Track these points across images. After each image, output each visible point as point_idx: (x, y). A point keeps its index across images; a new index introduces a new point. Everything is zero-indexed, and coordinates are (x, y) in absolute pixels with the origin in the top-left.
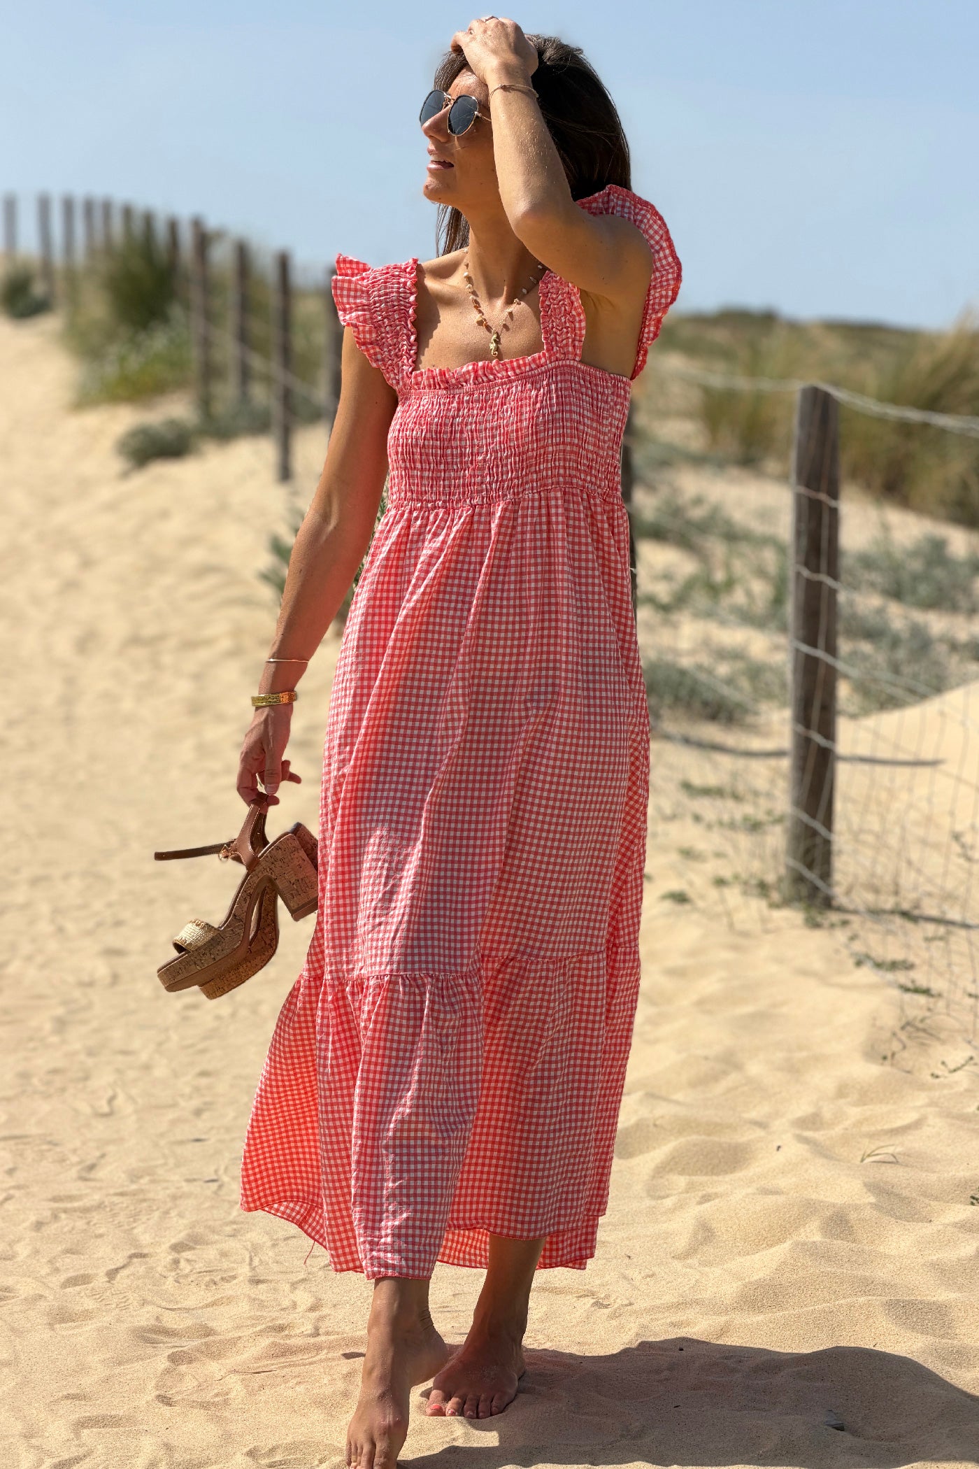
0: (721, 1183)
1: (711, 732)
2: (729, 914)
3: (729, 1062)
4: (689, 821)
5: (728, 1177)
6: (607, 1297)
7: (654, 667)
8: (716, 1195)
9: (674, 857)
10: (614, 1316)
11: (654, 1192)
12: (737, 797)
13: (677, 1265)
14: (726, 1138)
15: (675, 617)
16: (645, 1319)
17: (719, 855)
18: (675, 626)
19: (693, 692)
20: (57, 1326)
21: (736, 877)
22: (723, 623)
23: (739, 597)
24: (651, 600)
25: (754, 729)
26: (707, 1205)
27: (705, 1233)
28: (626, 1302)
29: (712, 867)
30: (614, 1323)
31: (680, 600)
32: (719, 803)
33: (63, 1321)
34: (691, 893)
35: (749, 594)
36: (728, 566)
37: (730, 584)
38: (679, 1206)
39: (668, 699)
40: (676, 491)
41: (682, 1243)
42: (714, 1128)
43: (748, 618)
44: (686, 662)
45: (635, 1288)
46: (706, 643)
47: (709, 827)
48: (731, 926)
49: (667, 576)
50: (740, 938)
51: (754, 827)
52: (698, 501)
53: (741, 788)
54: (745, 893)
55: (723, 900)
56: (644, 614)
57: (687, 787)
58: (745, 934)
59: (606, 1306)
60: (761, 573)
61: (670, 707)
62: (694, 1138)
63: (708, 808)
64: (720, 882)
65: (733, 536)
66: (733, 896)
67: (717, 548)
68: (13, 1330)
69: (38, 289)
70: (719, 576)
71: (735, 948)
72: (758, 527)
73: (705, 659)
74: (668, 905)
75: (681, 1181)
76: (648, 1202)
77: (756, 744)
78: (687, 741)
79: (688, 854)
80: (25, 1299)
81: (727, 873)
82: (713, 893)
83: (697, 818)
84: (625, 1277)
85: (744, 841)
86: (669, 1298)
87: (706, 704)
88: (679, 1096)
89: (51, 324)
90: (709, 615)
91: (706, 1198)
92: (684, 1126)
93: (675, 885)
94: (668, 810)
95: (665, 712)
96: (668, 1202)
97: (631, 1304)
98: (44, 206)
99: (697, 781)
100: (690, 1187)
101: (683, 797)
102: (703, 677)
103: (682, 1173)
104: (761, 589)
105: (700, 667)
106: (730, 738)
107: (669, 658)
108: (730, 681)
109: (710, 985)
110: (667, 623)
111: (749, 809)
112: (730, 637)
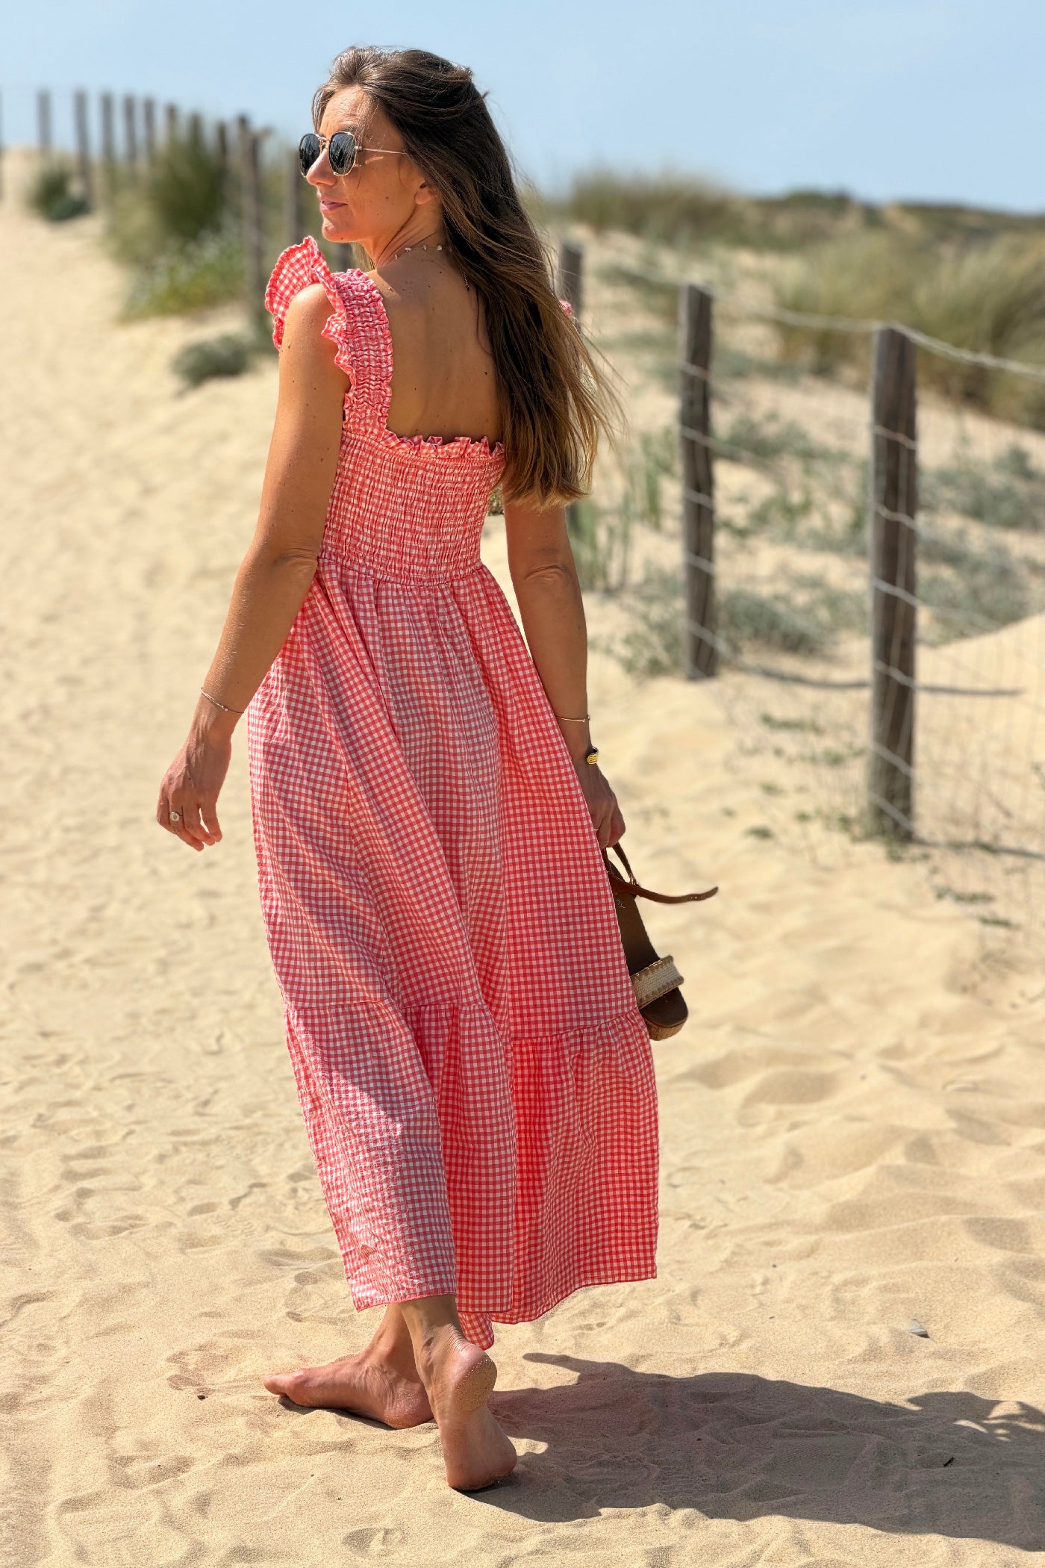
0: (810, 1112)
1: (789, 664)
2: (811, 848)
3: (815, 995)
4: (770, 756)
5: (815, 1106)
6: (703, 1219)
7: (734, 597)
8: (805, 1123)
9: (756, 793)
10: (708, 1237)
11: (745, 1120)
12: (817, 730)
13: (768, 1189)
14: (814, 1069)
15: (753, 542)
16: (739, 1239)
17: (801, 789)
18: (752, 553)
19: (773, 622)
20: (188, 1251)
21: (819, 812)
22: (801, 546)
23: (815, 521)
24: (728, 525)
25: (831, 660)
26: (796, 1133)
27: (794, 1159)
28: (721, 1223)
29: (793, 802)
30: (710, 1242)
31: (760, 518)
32: (798, 736)
33: (193, 1246)
34: (774, 828)
35: (827, 519)
36: (805, 489)
37: (806, 507)
38: (770, 1134)
39: (748, 630)
40: (749, 404)
41: (773, 1168)
42: (802, 1058)
43: (825, 543)
44: (765, 591)
45: (729, 1210)
46: (783, 571)
47: (791, 761)
48: (814, 861)
49: (742, 499)
50: (823, 874)
51: (835, 760)
52: (773, 417)
53: (821, 721)
54: (828, 827)
55: (805, 835)
56: (722, 541)
57: (767, 720)
58: (827, 869)
59: (703, 1228)
60: (837, 493)
61: (749, 639)
62: (781, 1069)
63: (789, 742)
64: (803, 817)
65: (809, 455)
66: (815, 830)
67: (792, 467)
68: (148, 1254)
69: (75, 188)
70: (796, 497)
71: (819, 883)
73: (782, 587)
74: (752, 841)
75: (769, 1110)
76: (739, 1131)
77: (839, 675)
78: (768, 674)
79: (770, 789)
80: (157, 1226)
81: (809, 808)
82: (796, 828)
83: (778, 752)
84: (720, 1201)
85: (828, 775)
86: (761, 1220)
87: (786, 637)
88: (767, 1028)
89: (92, 226)
90: (789, 537)
91: (794, 1126)
92: (773, 1057)
93: (758, 821)
94: (749, 743)
95: (747, 646)
96: (759, 1130)
97: (726, 1225)
98: (80, 101)
99: (778, 713)
100: (780, 1116)
101: (762, 731)
102: (781, 608)
103: (772, 1101)
104: (839, 514)
105: (777, 598)
106: (814, 670)
107: (749, 588)
108: (808, 611)
109: (794, 920)
110: (742, 548)
111: (829, 743)
112: (808, 563)
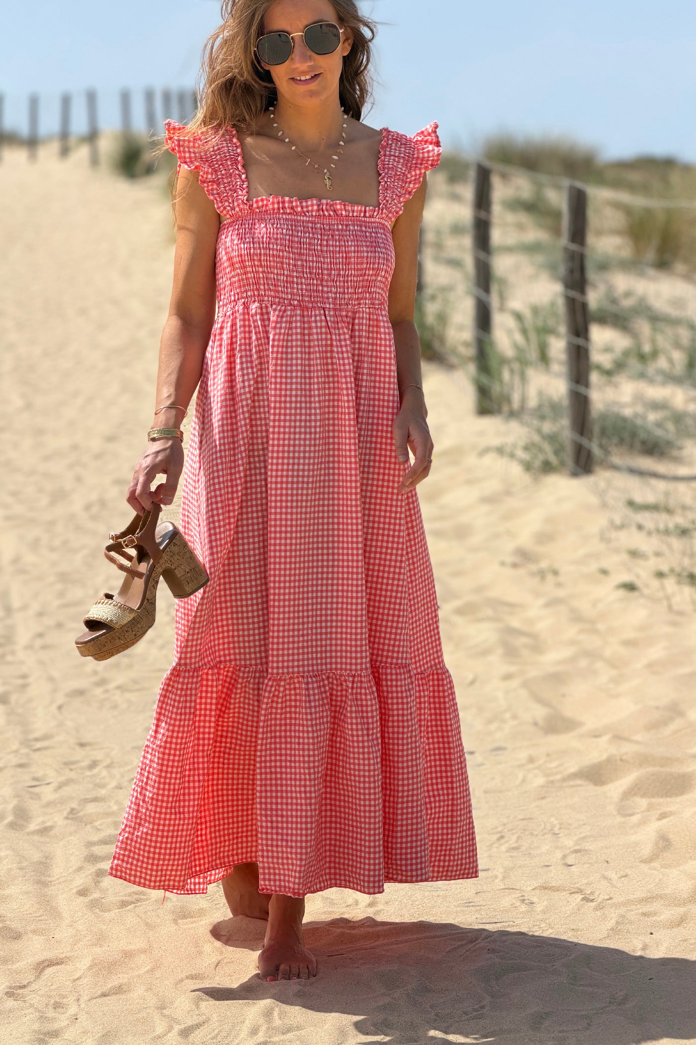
0: (673, 804)
1: (646, 463)
2: (668, 598)
3: (675, 710)
4: (634, 529)
5: (678, 799)
6: (592, 893)
7: (604, 417)
8: (671, 813)
9: (625, 557)
10: (596, 909)
11: (623, 810)
12: (669, 511)
13: (645, 867)
14: (677, 769)
15: (617, 379)
16: (622, 910)
17: (658, 554)
18: (616, 386)
19: (634, 435)
20: (180, 921)
21: (672, 571)
22: (651, 381)
23: (662, 363)
24: (599, 367)
25: (678, 460)
26: (664, 821)
27: (664, 843)
28: (608, 897)
29: (653, 563)
30: (599, 913)
31: (620, 366)
32: (656, 515)
33: (185, 917)
34: (638, 583)
35: (671, 361)
36: (653, 341)
37: (655, 354)
38: (643, 822)
39: (615, 440)
40: (610, 289)
41: (647, 850)
42: (666, 761)
43: (670, 378)
44: (627, 412)
45: (613, 886)
46: (638, 398)
47: (649, 533)
48: (670, 607)
49: (608, 349)
50: (676, 616)
51: (683, 533)
52: (628, 294)
53: (672, 504)
54: (679, 583)
55: (663, 588)
56: (594, 377)
57: (631, 504)
58: (681, 613)
59: (592, 901)
60: (677, 345)
61: (616, 445)
62: (651, 769)
63: (647, 519)
64: (660, 575)
65: (656, 319)
66: (670, 584)
67: (644, 327)
68: (147, 924)
69: (148, 156)
70: (647, 348)
71: (674, 624)
72: (673, 312)
73: (639, 409)
74: (622, 593)
75: (642, 803)
76: (619, 819)
77: (683, 471)
78: (632, 471)
79: (634, 554)
80: (156, 901)
81: (665, 568)
82: (655, 583)
83: (640, 527)
84: (605, 878)
85: (676, 543)
86: (639, 895)
87: (644, 443)
88: (638, 737)
89: (158, 180)
90: (642, 376)
91: (663, 816)
92: (644, 760)
93: (626, 578)
94: (618, 521)
95: (613, 449)
96: (635, 819)
97: (611, 899)
98: (149, 96)
99: (638, 499)
100: (650, 807)
101: (629, 513)
102: (639, 422)
103: (643, 796)
104: (679, 357)
105: (636, 415)
106: (661, 467)
107: (615, 409)
108: (659, 425)
109: (656, 652)
110: (610, 383)
111: (679, 520)
112: (656, 392)
